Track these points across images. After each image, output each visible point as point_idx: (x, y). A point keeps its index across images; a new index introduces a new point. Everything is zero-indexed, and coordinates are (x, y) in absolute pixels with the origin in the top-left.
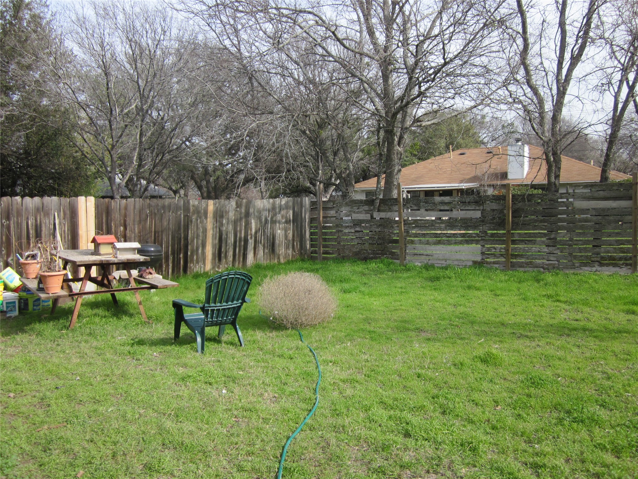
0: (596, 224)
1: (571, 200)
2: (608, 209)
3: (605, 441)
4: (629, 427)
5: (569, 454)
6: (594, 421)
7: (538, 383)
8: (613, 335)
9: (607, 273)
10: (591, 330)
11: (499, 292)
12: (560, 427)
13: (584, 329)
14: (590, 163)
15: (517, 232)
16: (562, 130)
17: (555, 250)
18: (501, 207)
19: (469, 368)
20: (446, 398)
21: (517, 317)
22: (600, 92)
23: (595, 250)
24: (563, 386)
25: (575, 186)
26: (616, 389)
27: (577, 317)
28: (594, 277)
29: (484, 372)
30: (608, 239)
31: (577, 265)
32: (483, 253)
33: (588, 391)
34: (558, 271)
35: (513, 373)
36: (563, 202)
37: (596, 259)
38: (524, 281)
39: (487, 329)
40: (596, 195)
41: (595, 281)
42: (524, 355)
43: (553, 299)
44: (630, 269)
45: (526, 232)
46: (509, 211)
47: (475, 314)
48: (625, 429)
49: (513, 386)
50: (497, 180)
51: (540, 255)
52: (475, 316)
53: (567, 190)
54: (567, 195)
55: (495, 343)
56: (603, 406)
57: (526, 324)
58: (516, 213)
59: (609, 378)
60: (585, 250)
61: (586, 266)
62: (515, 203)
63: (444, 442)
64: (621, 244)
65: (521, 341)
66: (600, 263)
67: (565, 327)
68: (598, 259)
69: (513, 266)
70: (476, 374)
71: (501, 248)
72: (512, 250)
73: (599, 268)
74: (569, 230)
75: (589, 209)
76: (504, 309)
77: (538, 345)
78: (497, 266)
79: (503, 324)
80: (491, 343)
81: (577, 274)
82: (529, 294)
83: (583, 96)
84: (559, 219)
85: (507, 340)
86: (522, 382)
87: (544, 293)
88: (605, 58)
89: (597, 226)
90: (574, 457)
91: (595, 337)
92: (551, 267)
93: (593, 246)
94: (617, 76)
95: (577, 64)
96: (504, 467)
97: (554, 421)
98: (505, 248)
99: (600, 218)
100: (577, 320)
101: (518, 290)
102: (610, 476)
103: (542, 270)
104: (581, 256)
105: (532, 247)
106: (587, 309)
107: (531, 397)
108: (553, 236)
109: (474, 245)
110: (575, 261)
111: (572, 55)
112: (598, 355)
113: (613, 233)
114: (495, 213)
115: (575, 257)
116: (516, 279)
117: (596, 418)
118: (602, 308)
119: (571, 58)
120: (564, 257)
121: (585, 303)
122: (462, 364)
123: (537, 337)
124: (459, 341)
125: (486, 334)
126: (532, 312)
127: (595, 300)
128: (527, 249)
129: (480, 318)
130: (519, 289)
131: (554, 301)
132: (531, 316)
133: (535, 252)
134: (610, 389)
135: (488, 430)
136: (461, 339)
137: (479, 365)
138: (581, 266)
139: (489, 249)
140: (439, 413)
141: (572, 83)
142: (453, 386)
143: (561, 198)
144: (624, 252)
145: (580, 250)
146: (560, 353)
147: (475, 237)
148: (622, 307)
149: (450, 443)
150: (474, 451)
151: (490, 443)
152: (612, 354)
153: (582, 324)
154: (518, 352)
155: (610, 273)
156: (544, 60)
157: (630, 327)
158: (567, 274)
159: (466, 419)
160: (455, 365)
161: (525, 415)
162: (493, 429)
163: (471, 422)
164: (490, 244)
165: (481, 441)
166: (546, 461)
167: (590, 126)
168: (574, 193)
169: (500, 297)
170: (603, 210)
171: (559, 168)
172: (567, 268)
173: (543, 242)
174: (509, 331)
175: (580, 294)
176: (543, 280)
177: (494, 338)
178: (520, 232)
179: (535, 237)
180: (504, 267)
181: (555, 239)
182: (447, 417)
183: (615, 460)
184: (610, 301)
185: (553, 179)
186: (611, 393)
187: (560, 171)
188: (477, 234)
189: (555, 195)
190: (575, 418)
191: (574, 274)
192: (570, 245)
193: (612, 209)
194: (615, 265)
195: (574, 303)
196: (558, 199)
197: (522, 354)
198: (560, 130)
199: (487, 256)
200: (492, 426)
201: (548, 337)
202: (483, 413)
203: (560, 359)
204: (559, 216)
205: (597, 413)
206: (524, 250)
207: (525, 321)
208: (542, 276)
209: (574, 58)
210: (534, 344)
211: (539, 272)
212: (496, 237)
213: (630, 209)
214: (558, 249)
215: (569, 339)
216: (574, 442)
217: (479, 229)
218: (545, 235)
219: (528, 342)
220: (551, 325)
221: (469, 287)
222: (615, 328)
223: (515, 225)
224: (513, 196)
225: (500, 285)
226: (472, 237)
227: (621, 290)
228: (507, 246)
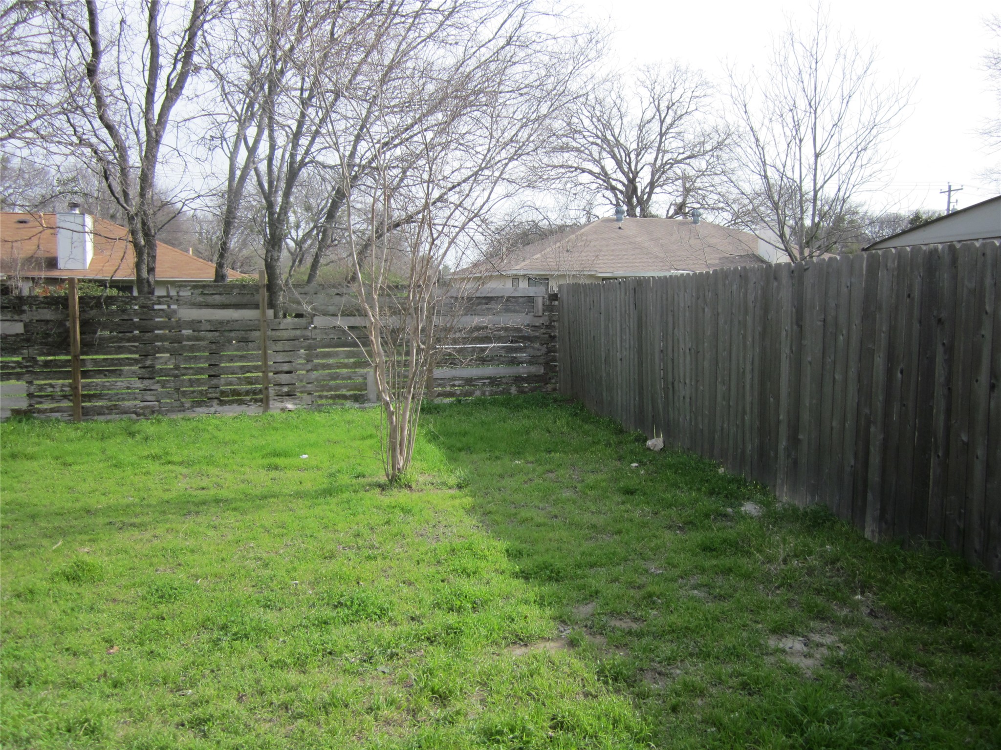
0: (212, 343)
1: (174, 307)
2: (228, 322)
3: (284, 655)
4: (306, 627)
5: (240, 689)
6: (262, 631)
7: (170, 595)
8: (258, 502)
9: (231, 414)
10: (226, 501)
11: (70, 459)
12: (218, 654)
13: (217, 501)
14: (187, 251)
15: (90, 357)
16: (155, 197)
17: (153, 384)
18: (60, 317)
19: (48, 595)
20: (17, 658)
21: (111, 495)
22: (210, 149)
23: (213, 383)
24: (205, 590)
25: (180, 286)
26: (279, 578)
27: (204, 485)
28: (214, 421)
29: (76, 596)
30: (228, 365)
31: (187, 405)
32: (30, 396)
33: (243, 590)
34: (160, 417)
35: (126, 587)
36: (162, 310)
37: (214, 395)
38: (109, 437)
39: (63, 524)
40: (210, 300)
41: (217, 427)
42: (136, 556)
43: (162, 461)
44: (260, 406)
45: (105, 357)
46: (74, 323)
47: (35, 501)
48: (303, 630)
49: (131, 609)
50: (40, 269)
51: (129, 393)
52: (36, 505)
53: (168, 292)
54: (168, 299)
55: (82, 544)
56: (268, 607)
57: (128, 506)
58: (87, 326)
59: (266, 566)
60: (199, 382)
61: (201, 406)
62: (84, 311)
63: (34, 736)
64: (248, 372)
65: (127, 534)
66: (221, 401)
67: (188, 502)
68: (218, 395)
69: (87, 413)
70: (62, 602)
71: (63, 385)
72: (83, 387)
73: (220, 409)
74: (174, 353)
75: (201, 322)
76: (85, 487)
77: (155, 536)
78: (58, 415)
79: (88, 512)
80: (76, 546)
81: (189, 419)
82: (122, 457)
83: (184, 150)
84: (157, 335)
85: (101, 535)
86: (144, 598)
87: (146, 453)
88: (214, 100)
89: (214, 346)
90: (249, 691)
91: (235, 509)
92: (147, 411)
93: (210, 376)
94: (232, 129)
95: (176, 100)
96: (150, 742)
97: (206, 647)
98: (70, 385)
99: (217, 334)
100: (203, 489)
101: (103, 453)
102: (301, 701)
103: (134, 416)
104: (193, 392)
105: (116, 382)
106: (213, 470)
107: (164, 619)
108: (148, 362)
109: (13, 382)
110: (183, 400)
111: (168, 85)
112: (244, 535)
113: (236, 356)
114: (50, 327)
115: (184, 394)
116: (95, 435)
117: (263, 626)
118: (234, 467)
119: (167, 90)
120: (168, 395)
121: (210, 461)
122: (31, 592)
123: (150, 523)
124: (16, 553)
125: (63, 533)
126: (132, 484)
127: (224, 456)
128: (108, 384)
129: (45, 506)
130: (104, 451)
131: (163, 464)
132: (132, 492)
133: (121, 388)
134: (271, 579)
135: (108, 691)
136: (19, 548)
137: (66, 587)
138: (193, 407)
139: (41, 388)
140: (10, 687)
141: (168, 127)
142: (24, 633)
143: (159, 304)
144: (251, 384)
145: (191, 383)
146: (191, 543)
147: (13, 368)
148: (261, 462)
149: (47, 734)
150: (93, 732)
151: (117, 711)
152: (262, 530)
153: (212, 492)
154: (126, 552)
155: (235, 415)
156: (123, 84)
157: (276, 489)
158: (174, 420)
159: (63, 684)
160: (18, 596)
161: (161, 651)
162: (115, 687)
163: (73, 685)
164: (43, 379)
165: (103, 713)
166: (211, 709)
167: (199, 197)
168: (179, 296)
169: (76, 467)
170: (221, 323)
171: (154, 257)
172: (173, 411)
173: (134, 372)
174: (101, 520)
175: (200, 449)
176: (139, 432)
177: (79, 537)
178: (95, 357)
179: (121, 365)
180: (70, 415)
181: (152, 366)
182: (26, 690)
183: (302, 677)
184: (244, 455)
185: (145, 274)
186: (274, 584)
187: (154, 262)
188: (17, 362)
189: (149, 298)
190: (235, 634)
191: (183, 419)
192: (176, 376)
193: (233, 321)
194: (240, 402)
195: (194, 463)
196: (154, 304)
197: (133, 554)
198: (152, 197)
199: (39, 400)
200: (113, 682)
201: (166, 521)
202: (92, 664)
203: (192, 551)
204: (156, 332)
205: (264, 618)
206: (103, 387)
207: (126, 501)
208: (136, 427)
209: (171, 90)
210: (148, 535)
211: (130, 419)
212: (53, 367)
213: (257, 322)
214: (158, 382)
215: (199, 519)
216: (242, 669)
217: (22, 354)
218: (136, 361)
219: (137, 533)
220: (167, 502)
221: (14, 456)
222: (258, 493)
223: (88, 347)
224: (80, 298)
225: (69, 447)
226: (8, 367)
227: (254, 436)
228: (74, 380)
